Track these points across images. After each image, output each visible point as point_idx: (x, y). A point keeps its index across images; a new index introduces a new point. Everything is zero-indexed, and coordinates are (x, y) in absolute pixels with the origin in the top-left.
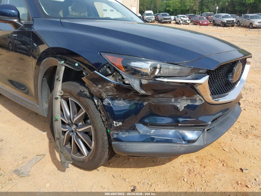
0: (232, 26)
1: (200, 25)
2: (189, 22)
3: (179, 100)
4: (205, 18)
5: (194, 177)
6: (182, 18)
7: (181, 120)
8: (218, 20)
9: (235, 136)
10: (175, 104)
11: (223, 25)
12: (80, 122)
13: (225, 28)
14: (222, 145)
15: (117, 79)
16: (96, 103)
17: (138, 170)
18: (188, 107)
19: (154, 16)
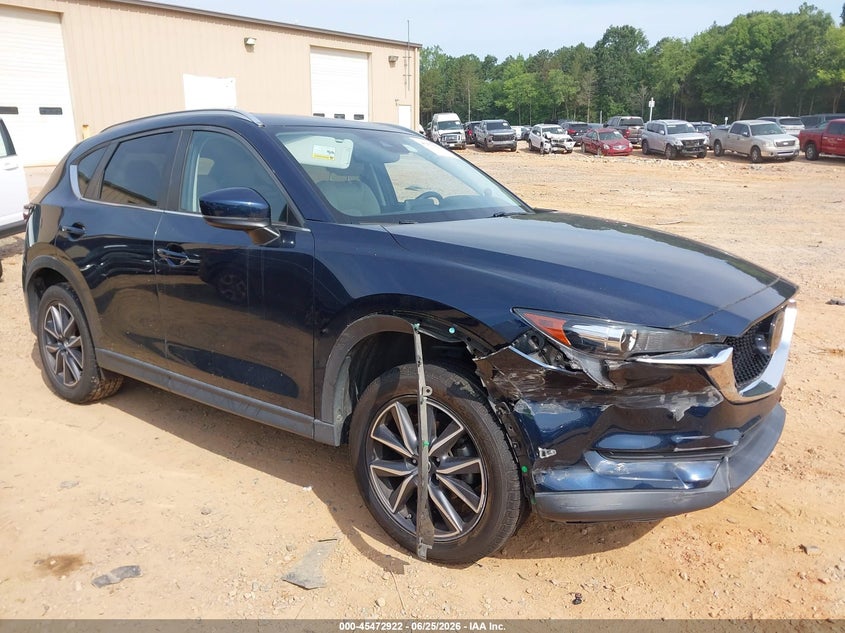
0: (701, 156)
1: (606, 153)
2: (570, 145)
3: (674, 398)
4: (617, 133)
5: (701, 568)
6: (549, 135)
7: (678, 439)
8: (659, 140)
9: (774, 475)
10: (666, 406)
11: (674, 155)
12: (443, 454)
13: (680, 163)
14: (749, 498)
15: (552, 359)
16: (495, 411)
17: (571, 562)
18: (692, 411)
19: (462, 131)
